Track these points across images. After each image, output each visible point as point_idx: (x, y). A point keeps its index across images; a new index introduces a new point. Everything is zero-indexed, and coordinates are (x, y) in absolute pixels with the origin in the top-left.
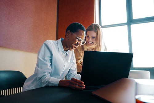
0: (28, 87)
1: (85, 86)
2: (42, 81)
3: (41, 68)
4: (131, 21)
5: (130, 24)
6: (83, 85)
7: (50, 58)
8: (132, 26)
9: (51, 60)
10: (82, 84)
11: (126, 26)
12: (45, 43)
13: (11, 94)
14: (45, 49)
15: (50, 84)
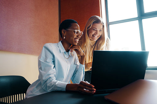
0: (31, 92)
1: (95, 89)
2: (48, 85)
3: (45, 70)
4: (142, 15)
5: (142, 19)
6: (93, 88)
7: (53, 59)
8: (144, 21)
9: (54, 62)
10: (91, 87)
11: (137, 22)
12: (44, 46)
13: (14, 101)
14: (45, 52)
15: (56, 88)
